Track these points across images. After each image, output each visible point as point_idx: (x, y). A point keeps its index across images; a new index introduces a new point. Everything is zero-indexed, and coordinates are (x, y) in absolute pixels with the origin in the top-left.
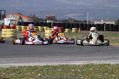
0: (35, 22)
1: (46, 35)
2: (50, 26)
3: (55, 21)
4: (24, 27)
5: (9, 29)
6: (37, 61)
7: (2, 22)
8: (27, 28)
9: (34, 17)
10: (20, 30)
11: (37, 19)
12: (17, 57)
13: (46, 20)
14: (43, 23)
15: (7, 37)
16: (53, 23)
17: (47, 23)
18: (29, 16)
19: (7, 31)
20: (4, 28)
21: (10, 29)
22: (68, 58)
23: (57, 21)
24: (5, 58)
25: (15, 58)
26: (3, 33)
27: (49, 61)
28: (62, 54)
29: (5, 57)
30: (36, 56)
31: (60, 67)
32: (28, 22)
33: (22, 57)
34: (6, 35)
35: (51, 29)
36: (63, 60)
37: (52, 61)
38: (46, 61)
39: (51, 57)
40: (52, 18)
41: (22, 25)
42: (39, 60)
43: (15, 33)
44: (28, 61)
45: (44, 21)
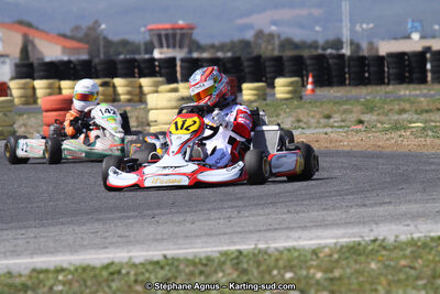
0: (96, 61)
1: (152, 116)
2: (168, 72)
3: (190, 52)
4: (50, 87)
6: (116, 239)
8: (60, 89)
9: (91, 37)
10: (31, 98)
11: (108, 43)
12: (20, 228)
13: (149, 48)
14: (135, 60)
16: (183, 60)
17: (154, 60)
18: (68, 33)
22: (260, 218)
23: (200, 48)
25: (10, 234)
27: (173, 238)
28: (234, 203)
30: (113, 219)
31: (224, 263)
32: (65, 58)
33: (42, 226)
35: (176, 90)
36: (239, 230)
37: (186, 237)
38: (159, 237)
39: (182, 218)
40: (178, 38)
41: (36, 75)
42: (127, 234)
43: (5, 115)
44: (74, 242)
45: (140, 54)
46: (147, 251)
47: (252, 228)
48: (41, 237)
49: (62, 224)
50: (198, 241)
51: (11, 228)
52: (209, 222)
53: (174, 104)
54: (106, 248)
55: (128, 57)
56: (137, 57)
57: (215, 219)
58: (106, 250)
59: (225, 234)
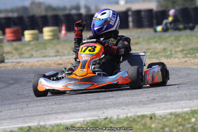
47: (35, 114)
50: (5, 122)
52: (11, 111)
57: (14, 110)
59: (20, 117)
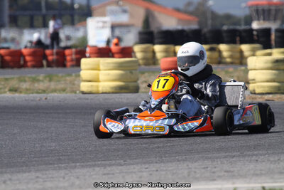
0: (205, 30)
1: (251, 75)
3: (283, 23)
5: (109, 57)
6: (222, 174)
7: (80, 34)
9: (201, 12)
10: (151, 60)
11: (214, 16)
12: (144, 163)
13: (249, 20)
15: (101, 89)
16: (277, 31)
17: (252, 30)
19: (101, 67)
20: (89, 57)
21: (113, 57)
24: (97, 169)
25: (137, 168)
26: (85, 73)
27: (270, 173)
29: (99, 166)
33: (162, 162)
34: (97, 81)
35: (270, 54)
38: (259, 172)
39: (276, 158)
40: (273, 12)
41: (156, 41)
42: (232, 169)
43: (131, 73)
44: (189, 175)
45: (240, 25)
46: (249, 183)
48: (161, 170)
49: (178, 161)
51: (137, 163)
53: (270, 65)
54: (215, 180)
55: (232, 27)
56: (238, 28)
58: (215, 182)
